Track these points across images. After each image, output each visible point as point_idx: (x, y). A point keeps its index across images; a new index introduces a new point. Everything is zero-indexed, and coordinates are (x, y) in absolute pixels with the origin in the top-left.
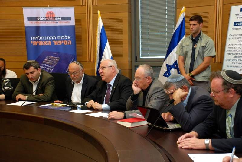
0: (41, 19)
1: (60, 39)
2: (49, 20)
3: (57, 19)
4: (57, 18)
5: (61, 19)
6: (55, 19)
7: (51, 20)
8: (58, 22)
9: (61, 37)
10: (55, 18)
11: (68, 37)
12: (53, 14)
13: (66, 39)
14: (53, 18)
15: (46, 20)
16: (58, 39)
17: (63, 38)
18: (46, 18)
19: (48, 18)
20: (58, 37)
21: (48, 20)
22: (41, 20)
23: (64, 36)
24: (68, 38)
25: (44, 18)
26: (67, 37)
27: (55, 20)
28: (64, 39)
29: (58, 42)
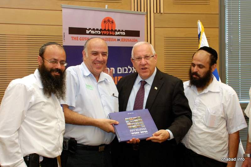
0: (93, 32)
1: (121, 73)
2: (106, 35)
3: (119, 33)
4: (119, 31)
5: (124, 33)
6: (117, 33)
7: (109, 35)
8: (119, 40)
9: (123, 68)
10: (116, 31)
11: (133, 69)
12: (113, 22)
13: (129, 72)
14: (112, 30)
15: (101, 34)
16: (118, 72)
17: (125, 70)
18: (101, 30)
19: (105, 30)
20: (118, 68)
21: (104, 35)
22: (92, 34)
23: (128, 68)
24: (133, 72)
25: (97, 30)
26: (131, 68)
27: (115, 35)
28: (127, 72)
29: (118, 79)
